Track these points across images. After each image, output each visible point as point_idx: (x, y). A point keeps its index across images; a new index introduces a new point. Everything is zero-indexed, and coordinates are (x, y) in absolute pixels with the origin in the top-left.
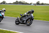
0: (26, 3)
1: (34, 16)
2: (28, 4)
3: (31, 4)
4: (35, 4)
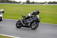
0: (14, 1)
1: (40, 18)
2: (17, 3)
3: (20, 3)
4: (25, 3)
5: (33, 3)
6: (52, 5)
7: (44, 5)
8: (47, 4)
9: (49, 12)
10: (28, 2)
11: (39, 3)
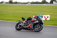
5: (16, 3)
6: (35, 5)
7: (27, 5)
8: (30, 4)
9: (32, 12)
10: (11, 2)
11: (22, 3)
